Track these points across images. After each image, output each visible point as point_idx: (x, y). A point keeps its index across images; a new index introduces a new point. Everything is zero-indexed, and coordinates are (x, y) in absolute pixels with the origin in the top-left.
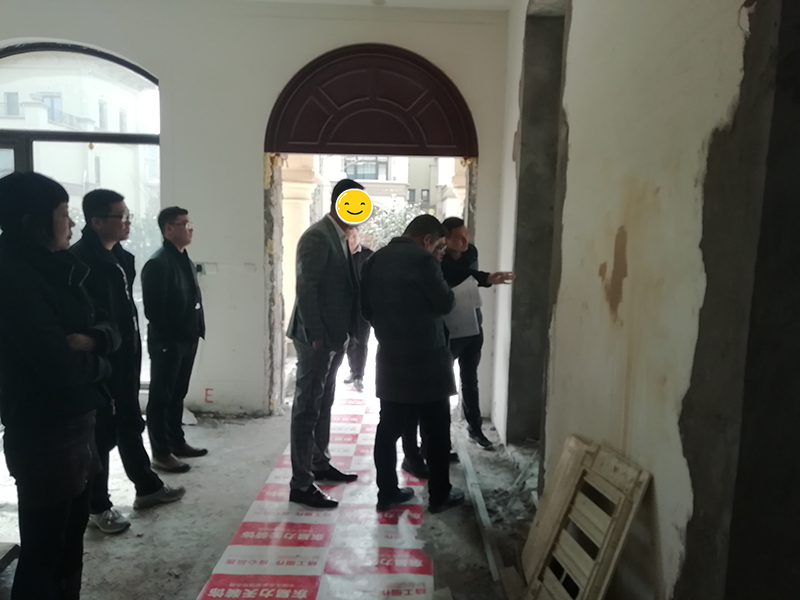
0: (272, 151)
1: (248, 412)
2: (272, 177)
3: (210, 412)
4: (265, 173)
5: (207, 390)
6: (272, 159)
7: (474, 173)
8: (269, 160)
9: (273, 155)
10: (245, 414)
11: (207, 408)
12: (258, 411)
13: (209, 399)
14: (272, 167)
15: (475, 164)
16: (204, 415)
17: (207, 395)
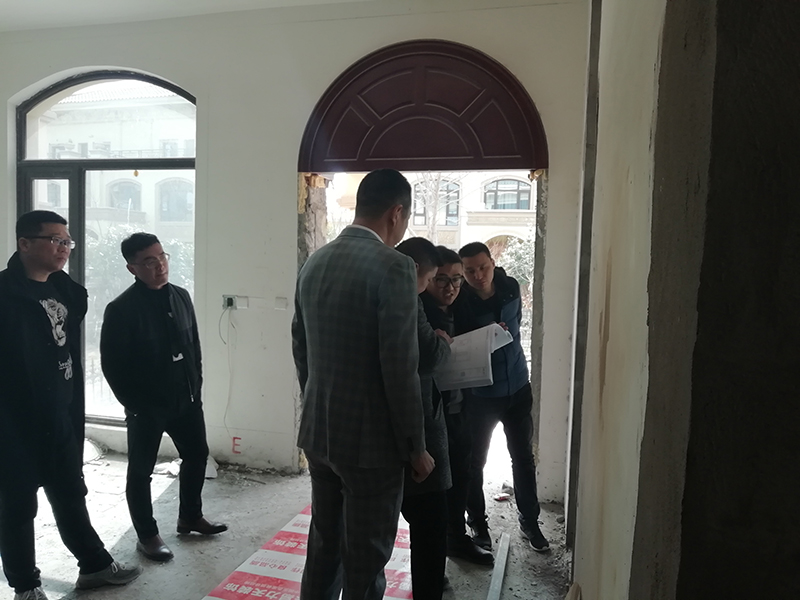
0: (307, 171)
1: (277, 469)
2: (308, 200)
3: (237, 464)
4: (299, 196)
5: (235, 438)
6: (308, 180)
7: (543, 188)
8: (304, 180)
9: (309, 175)
10: (273, 470)
11: (234, 459)
12: (287, 467)
13: (237, 449)
14: (307, 189)
15: (544, 177)
16: (231, 467)
17: (235, 445)
